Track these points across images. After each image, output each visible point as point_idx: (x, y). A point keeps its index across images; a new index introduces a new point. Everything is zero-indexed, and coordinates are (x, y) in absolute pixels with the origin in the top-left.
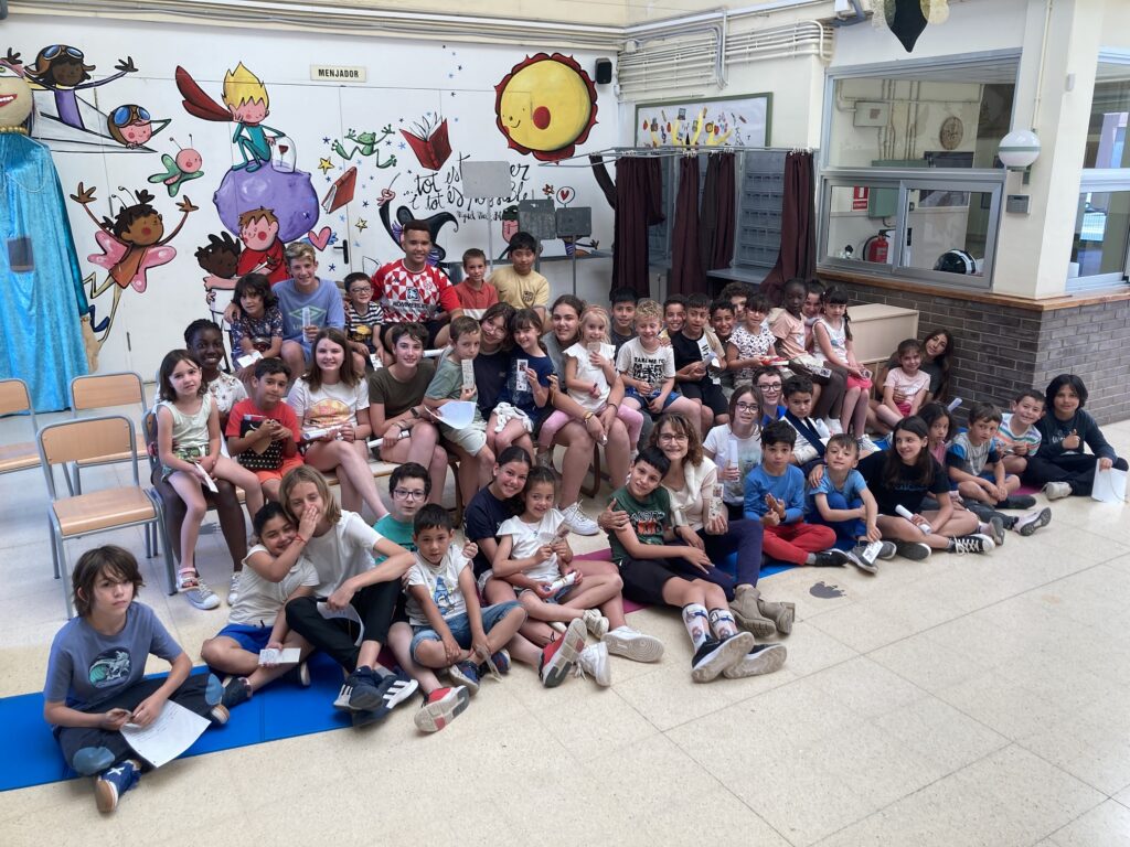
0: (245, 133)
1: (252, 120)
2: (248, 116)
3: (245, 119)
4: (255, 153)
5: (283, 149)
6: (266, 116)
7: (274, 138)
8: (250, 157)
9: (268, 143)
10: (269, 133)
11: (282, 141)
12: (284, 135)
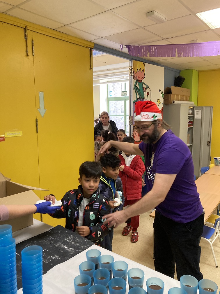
0: (137, 85)
1: (140, 79)
2: (139, 77)
3: (138, 79)
4: (140, 95)
5: (148, 94)
6: (144, 78)
7: (146, 88)
8: (138, 97)
9: (144, 91)
10: (145, 86)
11: (148, 90)
12: (148, 87)
